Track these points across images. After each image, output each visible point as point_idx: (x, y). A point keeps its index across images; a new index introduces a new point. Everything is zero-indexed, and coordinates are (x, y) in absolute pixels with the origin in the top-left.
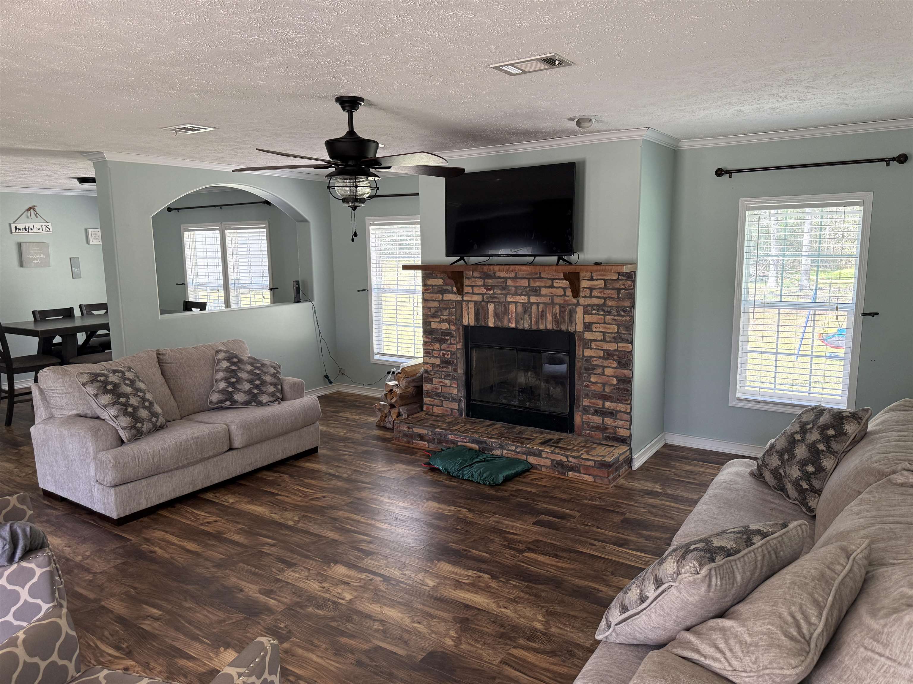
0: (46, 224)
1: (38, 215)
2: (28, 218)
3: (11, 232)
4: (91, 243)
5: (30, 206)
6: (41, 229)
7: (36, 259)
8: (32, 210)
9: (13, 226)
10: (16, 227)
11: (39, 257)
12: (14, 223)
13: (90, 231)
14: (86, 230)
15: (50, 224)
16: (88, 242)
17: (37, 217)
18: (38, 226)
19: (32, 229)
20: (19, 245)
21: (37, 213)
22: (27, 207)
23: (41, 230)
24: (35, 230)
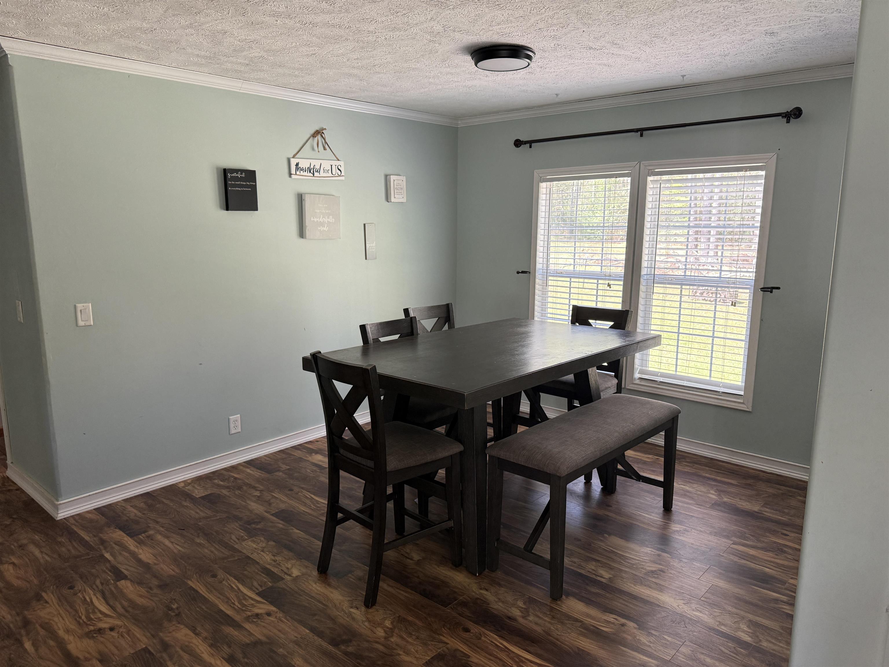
0: (338, 163)
1: (326, 146)
2: (313, 149)
3: (290, 174)
4: (393, 200)
5: (317, 128)
6: (330, 171)
7: (322, 224)
8: (319, 137)
9: (294, 162)
10: (297, 165)
11: (326, 220)
12: (294, 157)
13: (393, 178)
14: (387, 177)
15: (341, 163)
16: (388, 198)
17: (325, 149)
18: (326, 165)
19: (318, 171)
20: (300, 199)
21: (326, 143)
22: (312, 131)
23: (330, 175)
24: (322, 174)
